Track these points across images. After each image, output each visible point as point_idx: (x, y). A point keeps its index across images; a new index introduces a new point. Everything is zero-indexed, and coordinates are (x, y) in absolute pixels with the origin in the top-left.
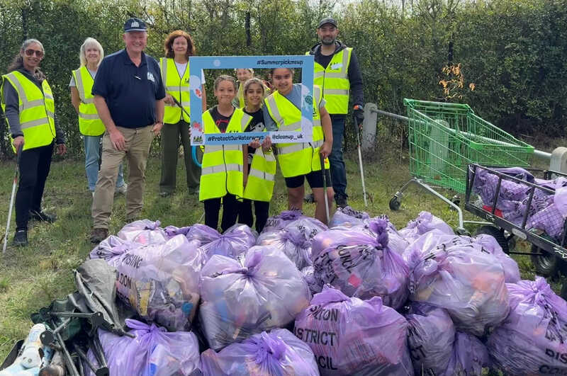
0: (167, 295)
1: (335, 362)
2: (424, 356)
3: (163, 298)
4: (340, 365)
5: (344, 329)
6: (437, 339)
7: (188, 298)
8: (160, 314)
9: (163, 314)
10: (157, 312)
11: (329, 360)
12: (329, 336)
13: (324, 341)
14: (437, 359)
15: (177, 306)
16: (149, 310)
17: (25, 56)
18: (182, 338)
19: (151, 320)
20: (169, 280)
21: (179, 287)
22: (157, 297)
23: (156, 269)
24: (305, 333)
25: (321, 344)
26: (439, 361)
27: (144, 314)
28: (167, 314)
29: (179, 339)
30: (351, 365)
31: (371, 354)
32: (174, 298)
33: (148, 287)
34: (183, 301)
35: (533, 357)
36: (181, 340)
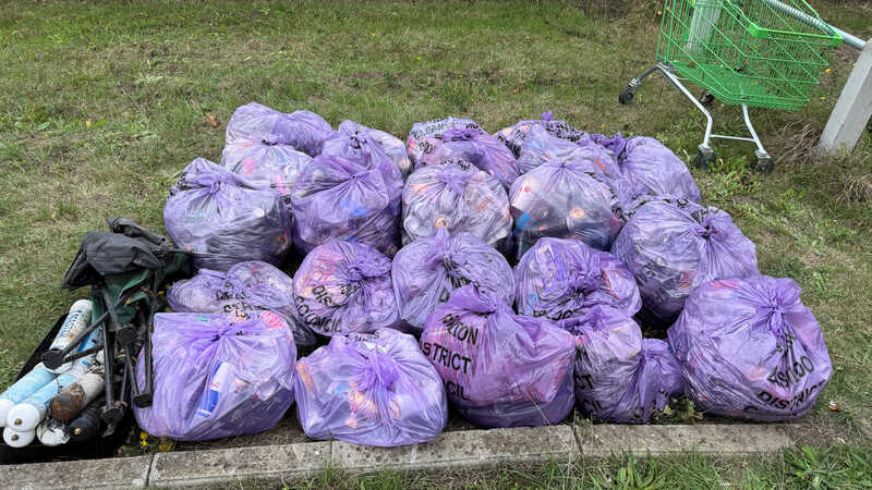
1: (467, 392)
2: (592, 387)
4: (472, 395)
11: (460, 389)
12: (463, 361)
13: (456, 365)
14: (608, 392)
18: (263, 346)
24: (433, 349)
25: (451, 367)
26: (611, 395)
35: (741, 394)
36: (262, 349)
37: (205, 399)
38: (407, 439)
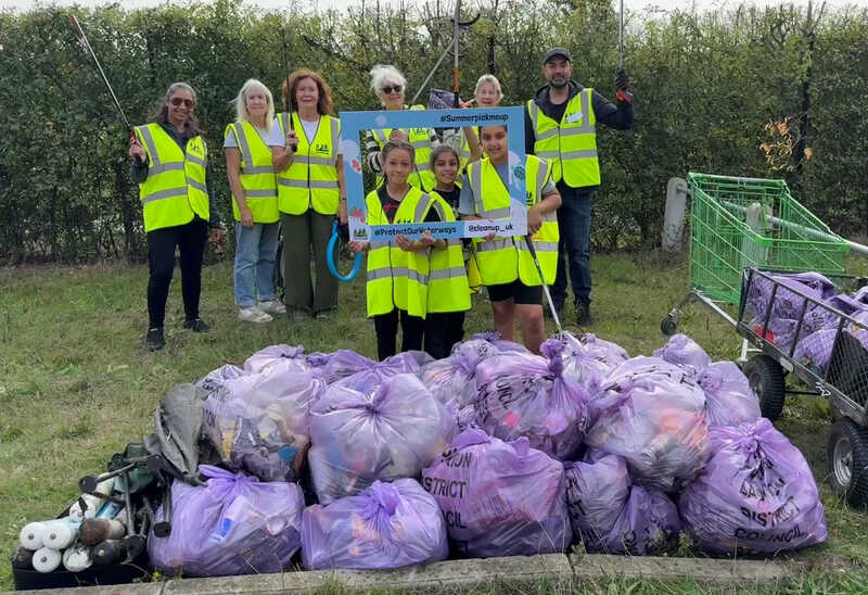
0: (257, 436)
1: (464, 519)
2: (584, 514)
3: (252, 439)
4: (469, 521)
5: (474, 477)
6: (601, 493)
7: (288, 440)
8: (248, 460)
9: (253, 459)
10: (243, 458)
11: (458, 516)
12: (459, 486)
13: (453, 492)
14: (599, 517)
15: (272, 450)
16: (233, 455)
17: (171, 106)
18: (276, 489)
19: (237, 466)
20: (261, 418)
21: (275, 427)
22: (243, 438)
23: (244, 404)
24: (433, 484)
25: (449, 496)
26: (602, 520)
27: (227, 459)
28: (257, 458)
29: (272, 491)
30: (482, 522)
31: (507, 509)
32: (267, 440)
33: (233, 426)
34: (281, 444)
35: (728, 517)
36: (274, 492)
37: (220, 525)
38: (406, 559)
